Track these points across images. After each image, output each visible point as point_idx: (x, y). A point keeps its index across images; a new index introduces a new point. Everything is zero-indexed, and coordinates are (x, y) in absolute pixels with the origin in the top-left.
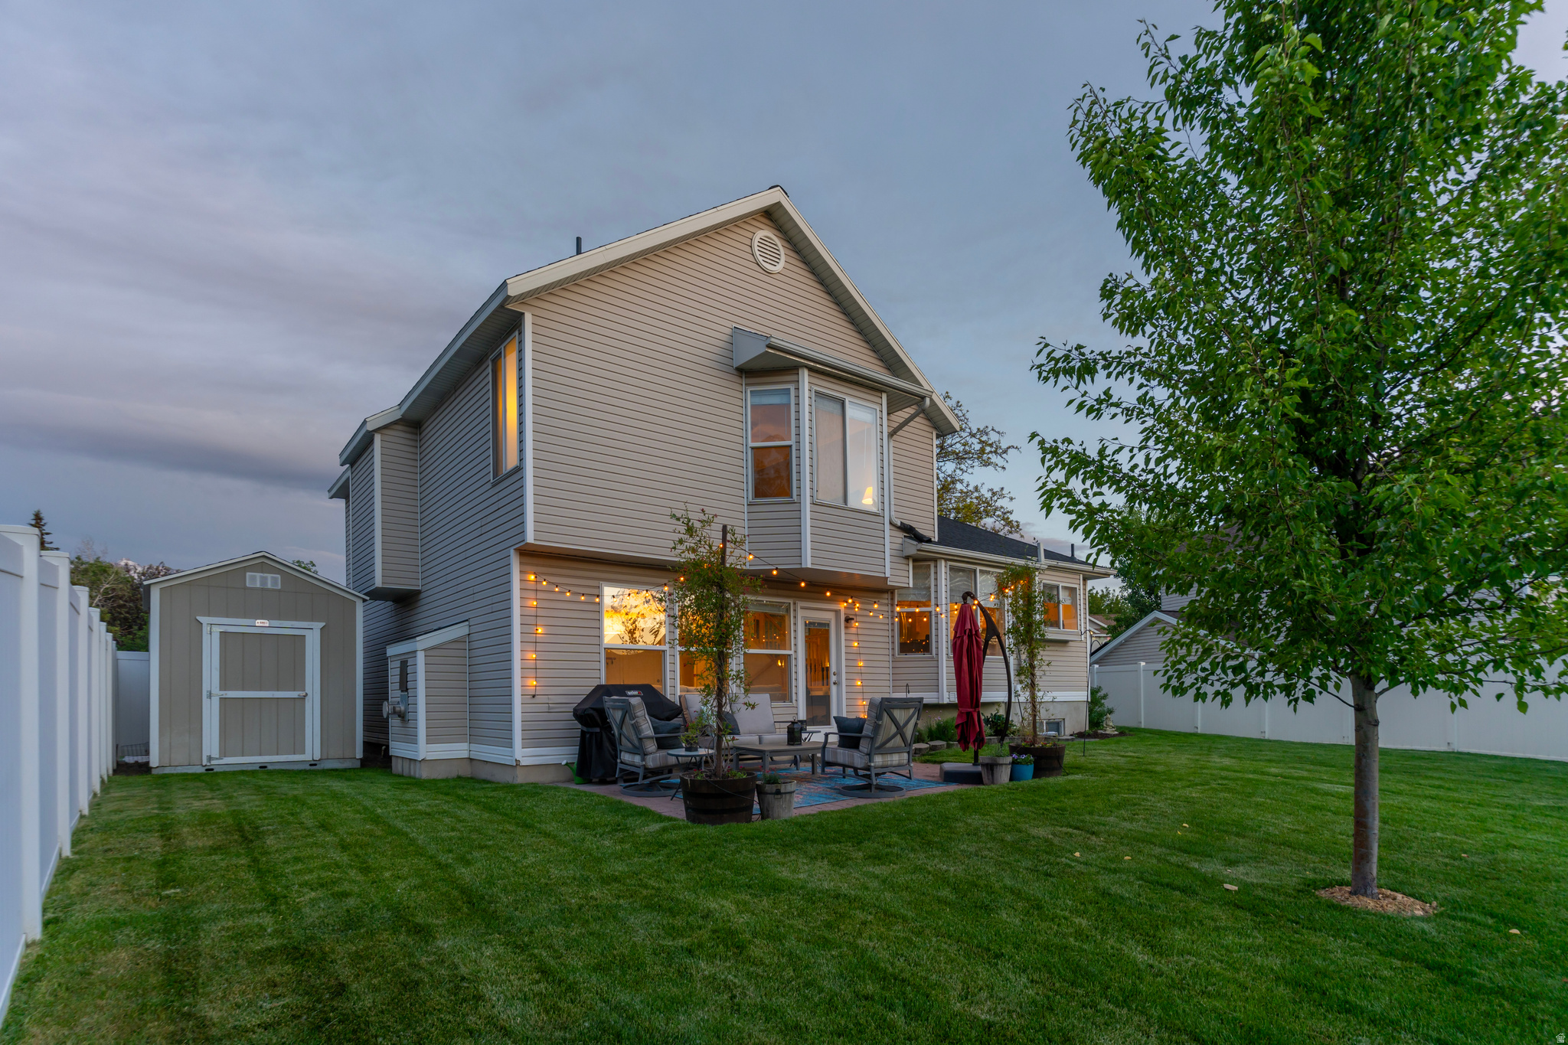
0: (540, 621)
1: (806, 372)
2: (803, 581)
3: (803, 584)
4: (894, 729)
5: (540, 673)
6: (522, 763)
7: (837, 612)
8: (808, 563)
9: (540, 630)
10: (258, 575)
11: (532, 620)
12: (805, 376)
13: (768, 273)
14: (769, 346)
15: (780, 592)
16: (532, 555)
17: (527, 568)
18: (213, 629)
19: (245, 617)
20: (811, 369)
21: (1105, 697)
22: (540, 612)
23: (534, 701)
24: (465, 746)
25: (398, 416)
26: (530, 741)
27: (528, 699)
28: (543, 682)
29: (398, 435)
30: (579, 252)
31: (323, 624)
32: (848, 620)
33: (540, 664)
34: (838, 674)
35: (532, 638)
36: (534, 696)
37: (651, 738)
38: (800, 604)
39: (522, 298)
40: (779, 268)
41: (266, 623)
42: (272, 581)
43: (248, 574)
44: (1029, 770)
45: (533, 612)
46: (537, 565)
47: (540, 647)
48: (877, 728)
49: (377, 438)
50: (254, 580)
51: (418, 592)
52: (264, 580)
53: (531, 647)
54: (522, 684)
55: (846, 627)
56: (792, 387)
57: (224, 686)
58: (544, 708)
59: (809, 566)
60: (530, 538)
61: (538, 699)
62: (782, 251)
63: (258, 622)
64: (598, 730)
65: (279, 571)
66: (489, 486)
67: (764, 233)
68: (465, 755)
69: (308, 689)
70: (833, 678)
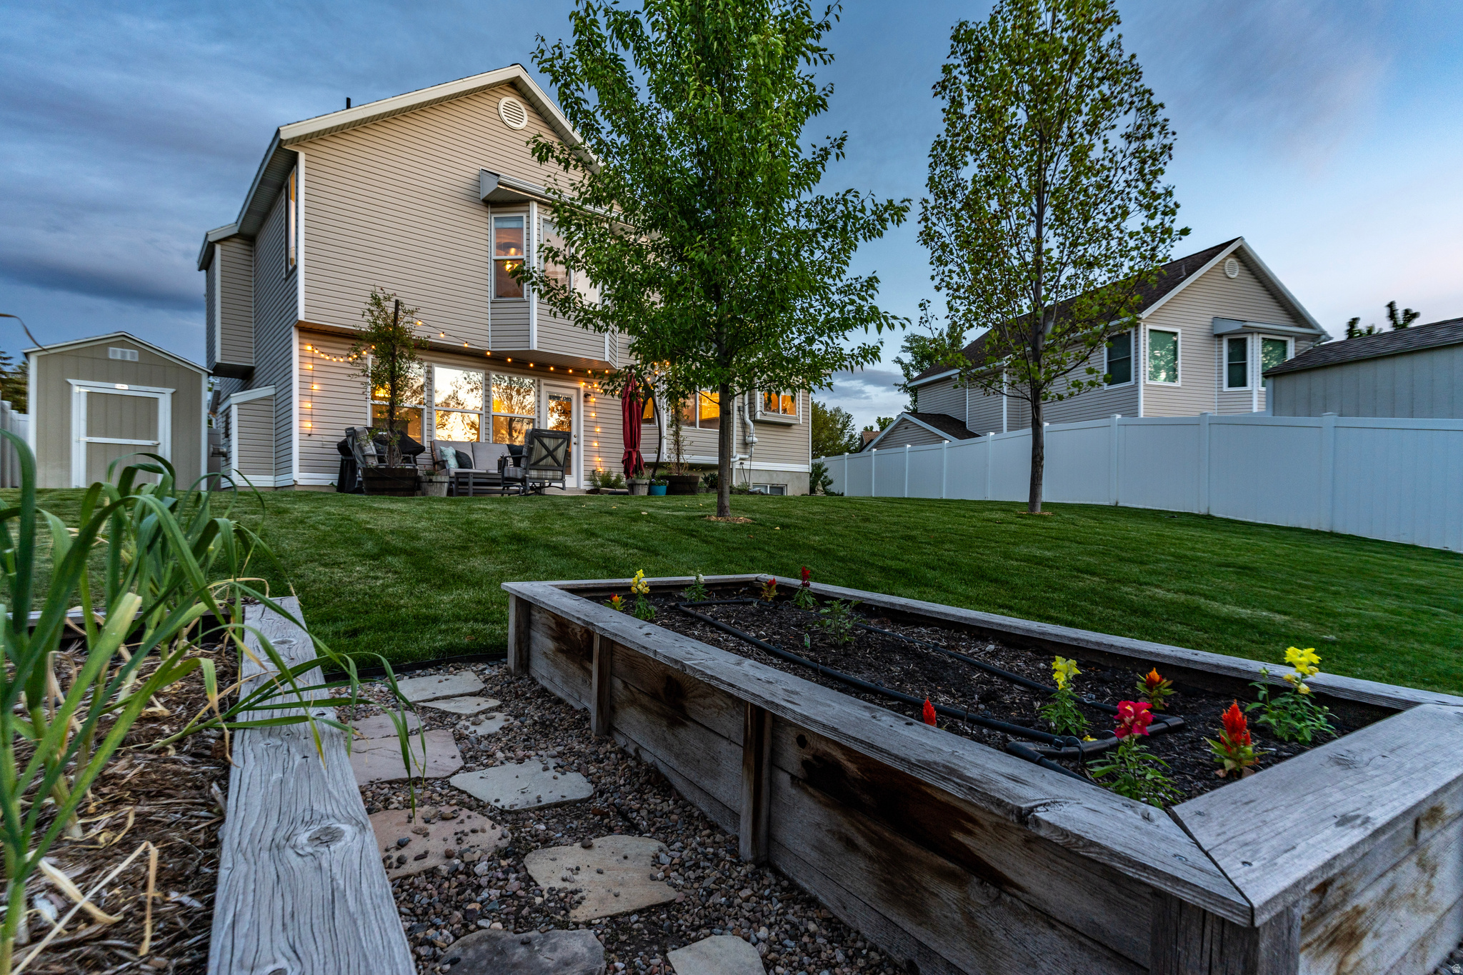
0: (315, 380)
1: (535, 205)
2: (533, 361)
3: (532, 364)
4: (544, 452)
5: (315, 418)
6: (299, 483)
7: (578, 389)
8: (535, 346)
9: (316, 387)
10: (119, 350)
11: (309, 379)
12: (535, 208)
13: (513, 129)
14: (500, 183)
16: (307, 330)
17: (304, 341)
18: (80, 390)
19: (108, 381)
20: (539, 202)
21: (826, 470)
22: (316, 374)
23: (310, 438)
24: (271, 478)
25: (235, 231)
26: (305, 467)
27: (305, 437)
28: (318, 425)
29: (236, 247)
30: (348, 106)
31: (172, 390)
32: (586, 395)
33: (315, 412)
34: (578, 437)
35: (309, 392)
36: (310, 435)
37: (373, 456)
38: (544, 381)
39: (297, 140)
40: (522, 125)
41: (126, 387)
42: (130, 355)
43: (111, 349)
44: (663, 488)
45: (310, 373)
46: (311, 338)
47: (315, 399)
48: (530, 450)
49: (218, 248)
50: (116, 353)
51: (253, 368)
52: (124, 354)
53: (308, 399)
54: (300, 426)
55: (585, 402)
56: (525, 216)
57: (89, 433)
58: (319, 444)
59: (535, 348)
60: (301, 316)
61: (313, 437)
62: (525, 113)
63: (118, 386)
65: (137, 348)
66: (284, 281)
67: (508, 99)
68: (272, 484)
69: (161, 440)
70: (574, 440)
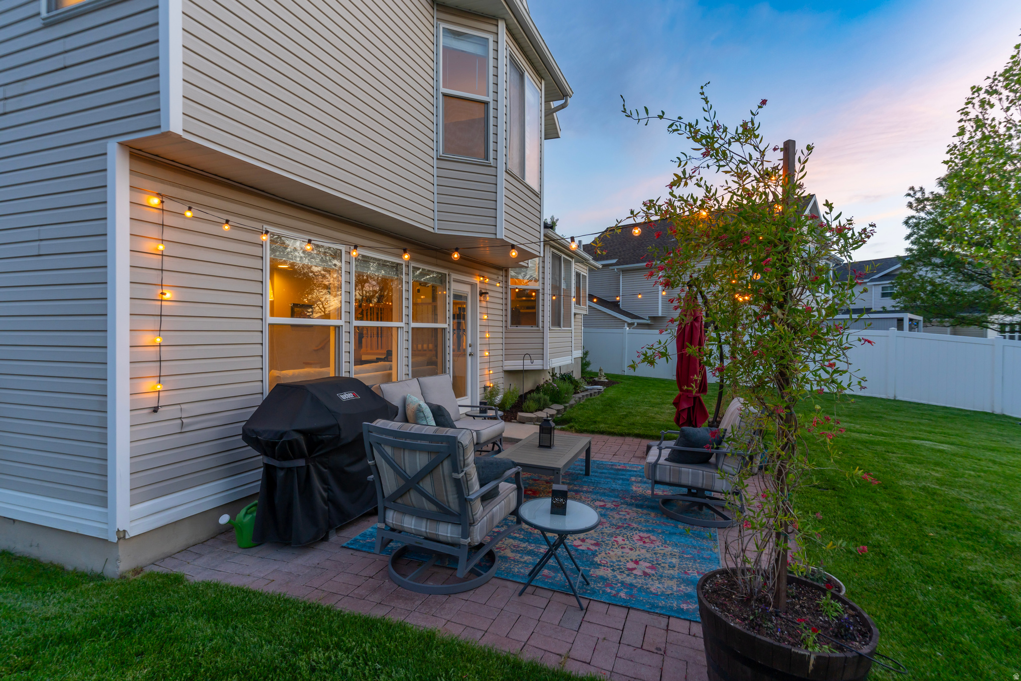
0: (168, 279)
2: (457, 250)
3: (456, 256)
5: (168, 369)
6: (132, 533)
7: (473, 286)
8: (502, 234)
9: (168, 295)
11: (154, 277)
15: (439, 262)
17: (144, 183)
22: (168, 264)
23: (156, 417)
26: (145, 490)
27: (146, 415)
28: (178, 384)
32: (481, 294)
33: (168, 353)
35: (152, 308)
36: (155, 410)
38: (454, 276)
45: (155, 262)
46: (162, 181)
47: (168, 324)
53: (153, 323)
54: (132, 388)
55: (480, 301)
58: (174, 426)
59: (503, 237)
60: (175, 124)
61: (163, 413)
64: (301, 463)
66: (37, 23)
